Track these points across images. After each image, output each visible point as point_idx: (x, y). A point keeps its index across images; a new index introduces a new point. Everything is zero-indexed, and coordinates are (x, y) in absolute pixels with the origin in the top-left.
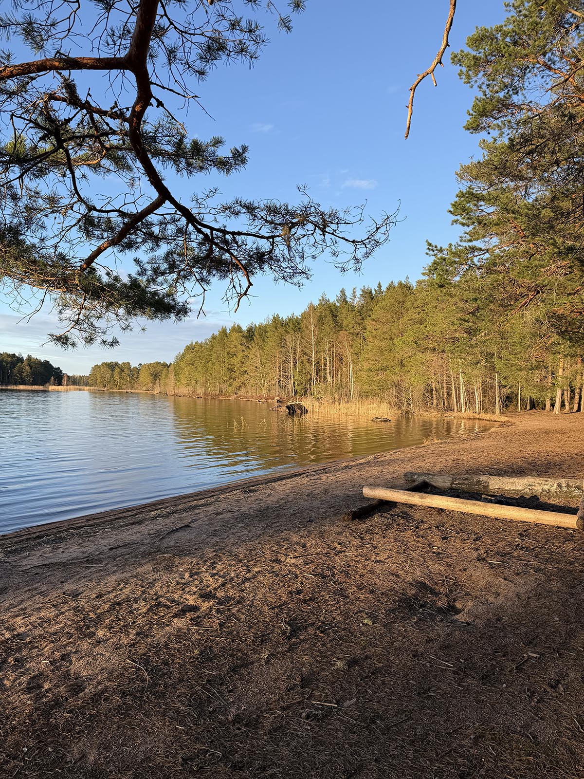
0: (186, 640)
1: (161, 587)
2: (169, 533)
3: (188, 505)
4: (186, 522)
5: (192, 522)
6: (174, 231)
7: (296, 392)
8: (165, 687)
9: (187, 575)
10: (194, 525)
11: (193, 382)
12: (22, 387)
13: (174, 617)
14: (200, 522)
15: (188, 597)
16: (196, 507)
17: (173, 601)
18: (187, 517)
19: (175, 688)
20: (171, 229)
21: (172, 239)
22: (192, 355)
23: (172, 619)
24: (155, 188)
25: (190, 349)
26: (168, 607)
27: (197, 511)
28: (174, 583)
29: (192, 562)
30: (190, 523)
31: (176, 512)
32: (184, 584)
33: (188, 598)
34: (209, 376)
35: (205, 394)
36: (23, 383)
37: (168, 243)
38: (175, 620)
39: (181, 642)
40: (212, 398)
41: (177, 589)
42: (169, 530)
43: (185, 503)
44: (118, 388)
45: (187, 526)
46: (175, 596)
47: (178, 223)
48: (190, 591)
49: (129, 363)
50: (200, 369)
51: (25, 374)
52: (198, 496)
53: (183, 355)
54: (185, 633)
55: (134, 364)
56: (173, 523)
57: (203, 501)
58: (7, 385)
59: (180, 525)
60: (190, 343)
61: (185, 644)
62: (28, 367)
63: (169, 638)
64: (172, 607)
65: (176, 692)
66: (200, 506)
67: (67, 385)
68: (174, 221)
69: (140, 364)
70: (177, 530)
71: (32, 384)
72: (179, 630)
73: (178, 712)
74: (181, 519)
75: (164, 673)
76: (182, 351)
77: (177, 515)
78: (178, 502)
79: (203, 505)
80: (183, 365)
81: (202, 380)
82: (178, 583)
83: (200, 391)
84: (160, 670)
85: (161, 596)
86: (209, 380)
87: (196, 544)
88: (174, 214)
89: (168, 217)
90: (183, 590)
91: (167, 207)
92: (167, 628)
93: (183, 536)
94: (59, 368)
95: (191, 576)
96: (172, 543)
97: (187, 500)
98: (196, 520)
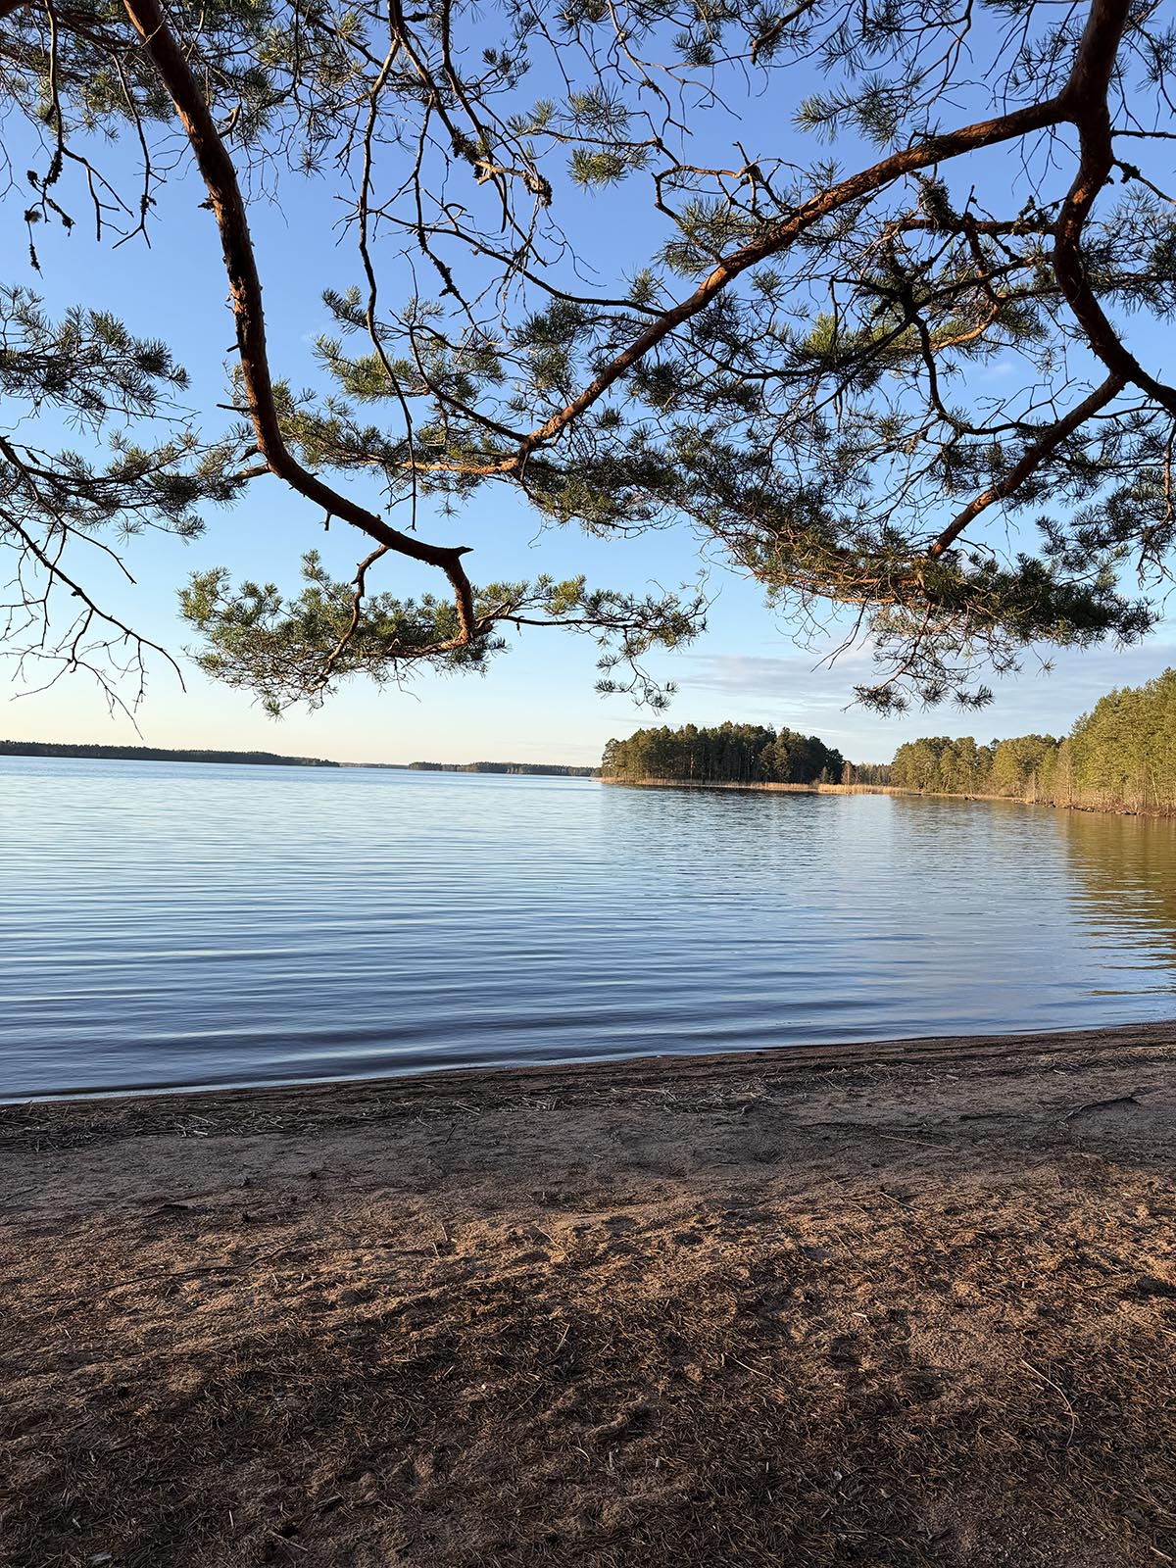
0: (1155, 1357)
1: (1084, 1223)
2: (1087, 1108)
3: (1123, 1053)
4: (1126, 1090)
5: (1138, 1091)
8: (1116, 1450)
9: (1142, 1211)
10: (1145, 1100)
11: (1116, 779)
12: (772, 786)
13: (1124, 1295)
14: (1157, 1096)
15: (1151, 1260)
16: (1142, 1060)
17: (1115, 1261)
18: (1126, 1081)
19: (1138, 1458)
20: (1130, 442)
22: (1114, 719)
23: (1116, 1300)
25: (1108, 705)
26: (1106, 1273)
27: (1149, 1071)
28: (1113, 1221)
29: (1151, 1183)
30: (1133, 1094)
31: (1096, 1063)
32: (1137, 1229)
33: (1150, 1263)
34: (1155, 765)
35: (1145, 806)
36: (775, 779)
38: (1125, 1305)
39: (1143, 1358)
40: (1163, 816)
41: (1123, 1236)
42: (1085, 1102)
43: (1115, 1047)
44: (947, 790)
45: (1130, 1100)
46: (1119, 1249)
48: (1154, 1249)
49: (971, 739)
50: (1132, 749)
51: (778, 762)
52: (1143, 1035)
53: (1093, 718)
54: (1151, 1341)
55: (982, 741)
56: (1092, 1087)
57: (1158, 1051)
58: (748, 782)
59: (1109, 1096)
60: (1110, 692)
61: (1152, 1366)
62: (783, 751)
63: (1114, 1340)
64: (1113, 1273)
65: (1142, 1468)
66: (1153, 1059)
67: (851, 783)
68: (1138, 424)
69: (996, 741)
70: (1105, 1104)
71: (791, 782)
72: (1137, 1330)
73: (1149, 1512)
74: (1110, 1081)
75: (1109, 1417)
76: (1090, 711)
77: (1099, 1072)
78: (1099, 1043)
79: (1160, 1059)
80: (1091, 741)
81: (1137, 774)
82: (1123, 1224)
83: (1133, 799)
84: (1100, 1407)
85: (1086, 1243)
86: (1156, 775)
87: (1156, 1145)
88: (1143, 408)
89: (1123, 418)
90: (1136, 1241)
91: (1132, 392)
92: (1108, 1318)
93: (1123, 1121)
94: (837, 751)
95: (1153, 1215)
96: (1097, 1131)
97: (1118, 1041)
98: (1147, 1091)
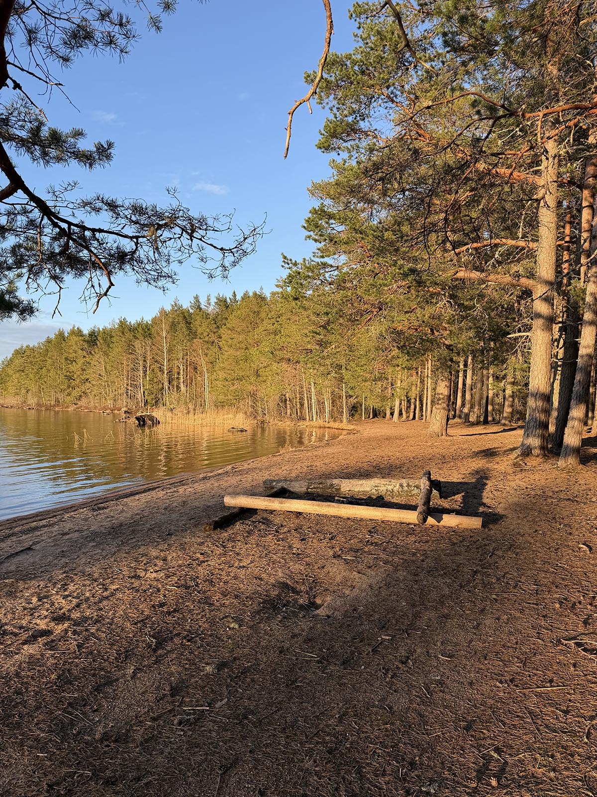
0: (40, 666)
1: (5, 614)
2: (8, 558)
3: (26, 527)
4: (26, 545)
5: (34, 544)
6: (25, 223)
7: (146, 403)
8: (21, 717)
9: (35, 600)
10: (37, 547)
11: (23, 391)
13: (23, 644)
14: (43, 544)
15: (38, 621)
16: (36, 529)
17: (21, 628)
18: (27, 540)
19: (31, 716)
21: (21, 232)
22: (22, 360)
23: (21, 646)
24: (7, 175)
25: (18, 353)
26: (16, 635)
27: (39, 533)
28: (20, 609)
29: (39, 585)
30: (31, 546)
31: (12, 535)
32: (31, 609)
33: (38, 623)
34: (42, 384)
35: (39, 405)
37: (17, 235)
38: (25, 647)
39: (34, 669)
40: (47, 409)
41: (25, 615)
42: (6, 555)
43: (22, 525)
45: (29, 549)
46: (23, 622)
47: (30, 215)
48: (40, 616)
50: (31, 376)
52: (37, 516)
53: (10, 360)
54: (38, 659)
56: (10, 547)
57: (44, 522)
59: (19, 549)
60: (20, 347)
61: (39, 671)
63: (20, 666)
64: (20, 634)
65: (33, 720)
66: (41, 527)
68: (25, 212)
70: (17, 554)
72: (31, 656)
73: (37, 739)
74: (20, 542)
75: (17, 703)
76: (10, 356)
77: (14, 538)
78: (14, 525)
79: (44, 526)
80: (10, 372)
81: (34, 388)
82: (25, 609)
83: (32, 401)
84: (13, 700)
85: (6, 624)
86: (43, 389)
87: (41, 567)
88: (27, 204)
89: (18, 207)
90: (31, 615)
91: (19, 197)
92: (17, 656)
93: (26, 560)
95: (39, 600)
96: (13, 568)
97: (24, 522)
98: (38, 542)
